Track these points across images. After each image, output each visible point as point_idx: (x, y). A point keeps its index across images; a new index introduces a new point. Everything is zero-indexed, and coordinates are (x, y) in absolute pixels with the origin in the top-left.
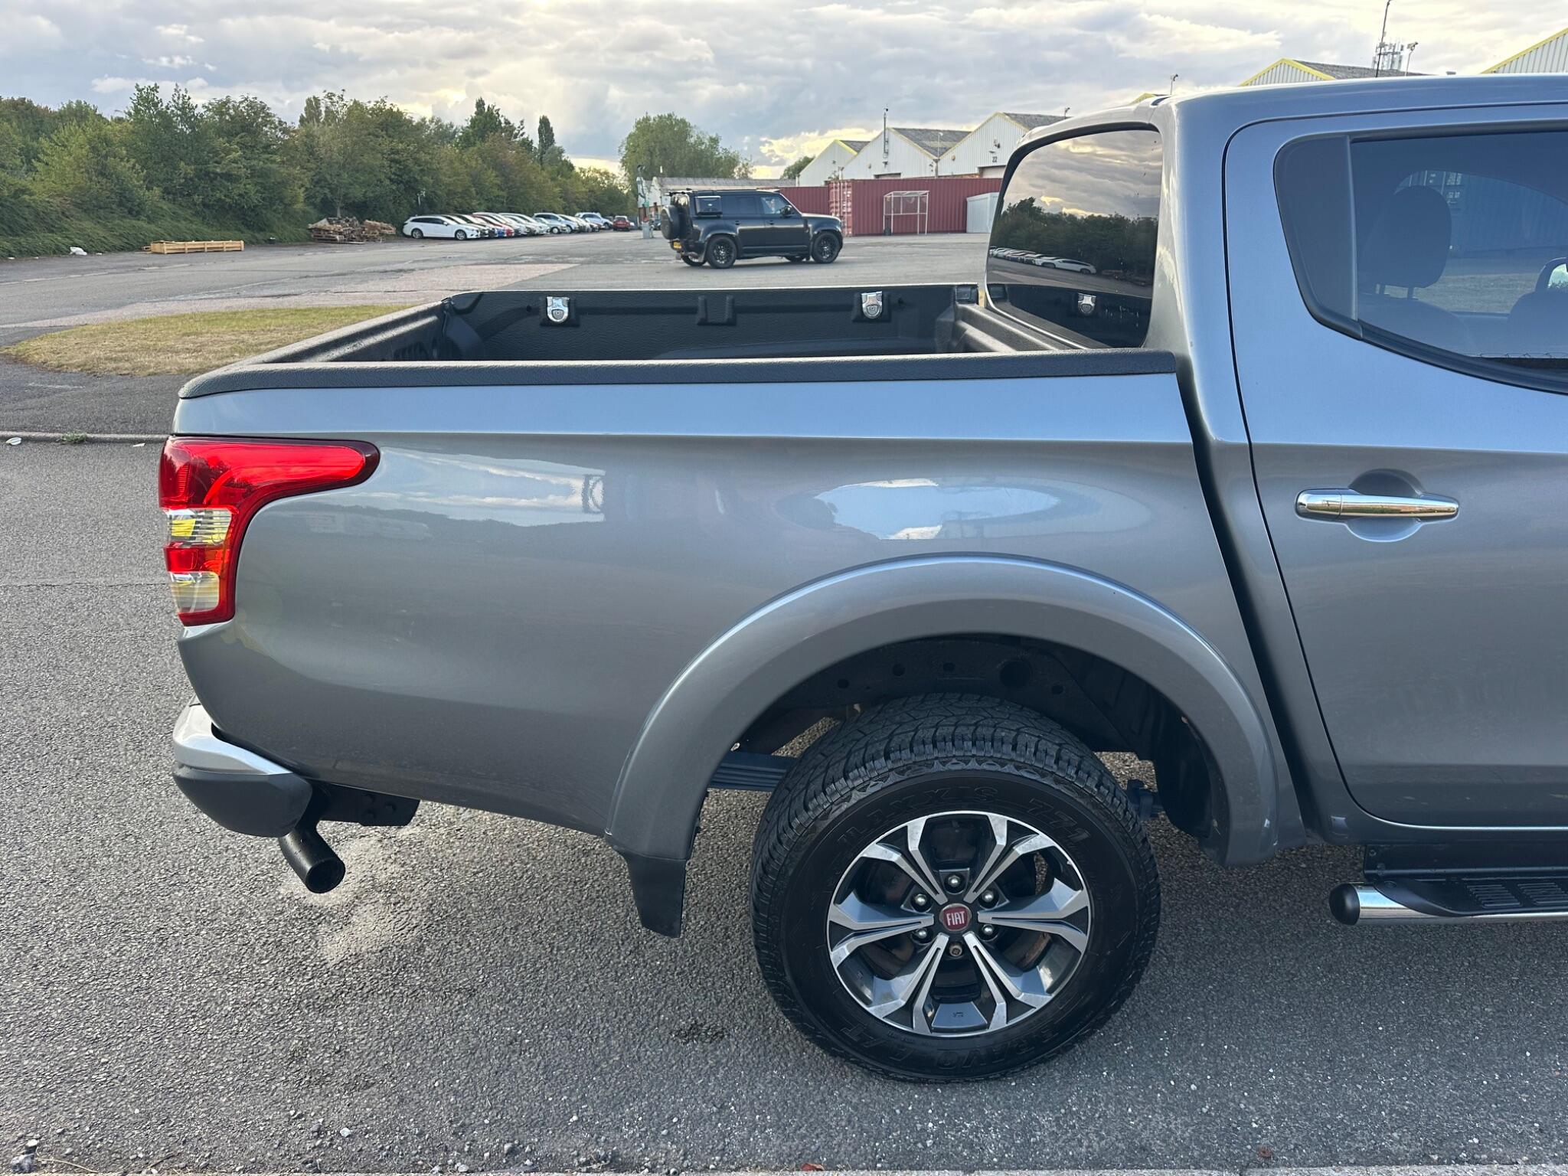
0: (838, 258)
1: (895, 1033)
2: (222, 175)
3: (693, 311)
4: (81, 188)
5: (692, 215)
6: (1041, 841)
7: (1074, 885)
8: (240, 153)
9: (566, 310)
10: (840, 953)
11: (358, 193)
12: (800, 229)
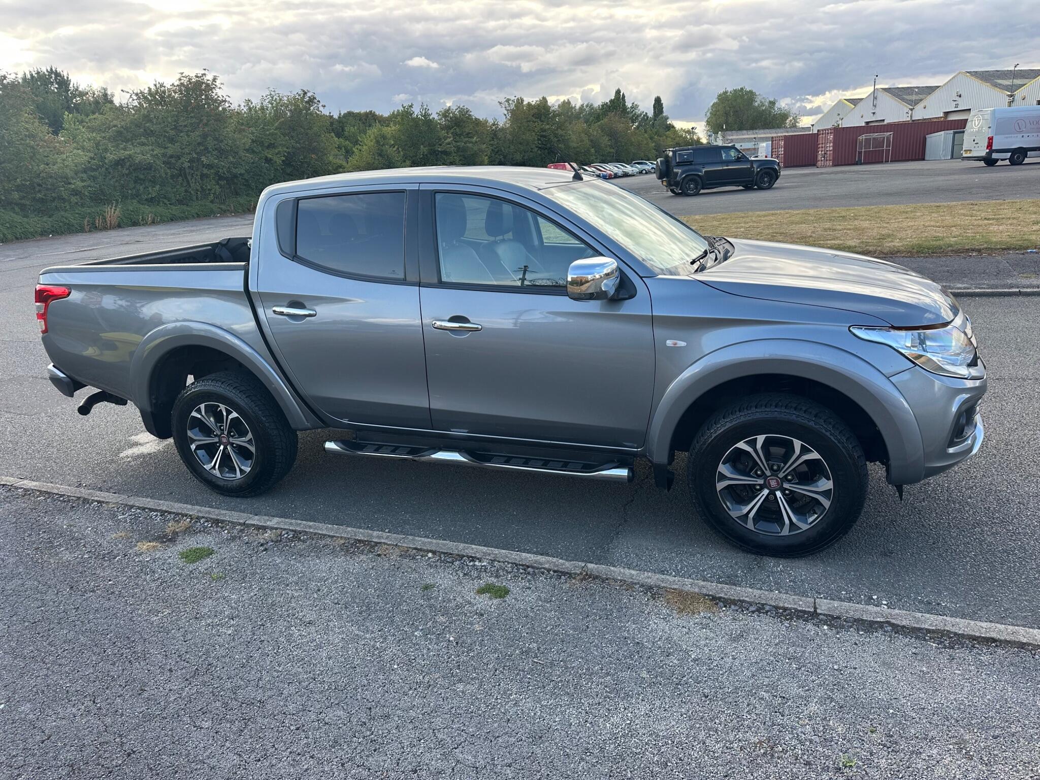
0: (774, 186)
1: (211, 475)
2: (442, 152)
4: (369, 163)
5: (674, 163)
6: (234, 414)
8: (452, 139)
10: (193, 446)
12: (747, 168)
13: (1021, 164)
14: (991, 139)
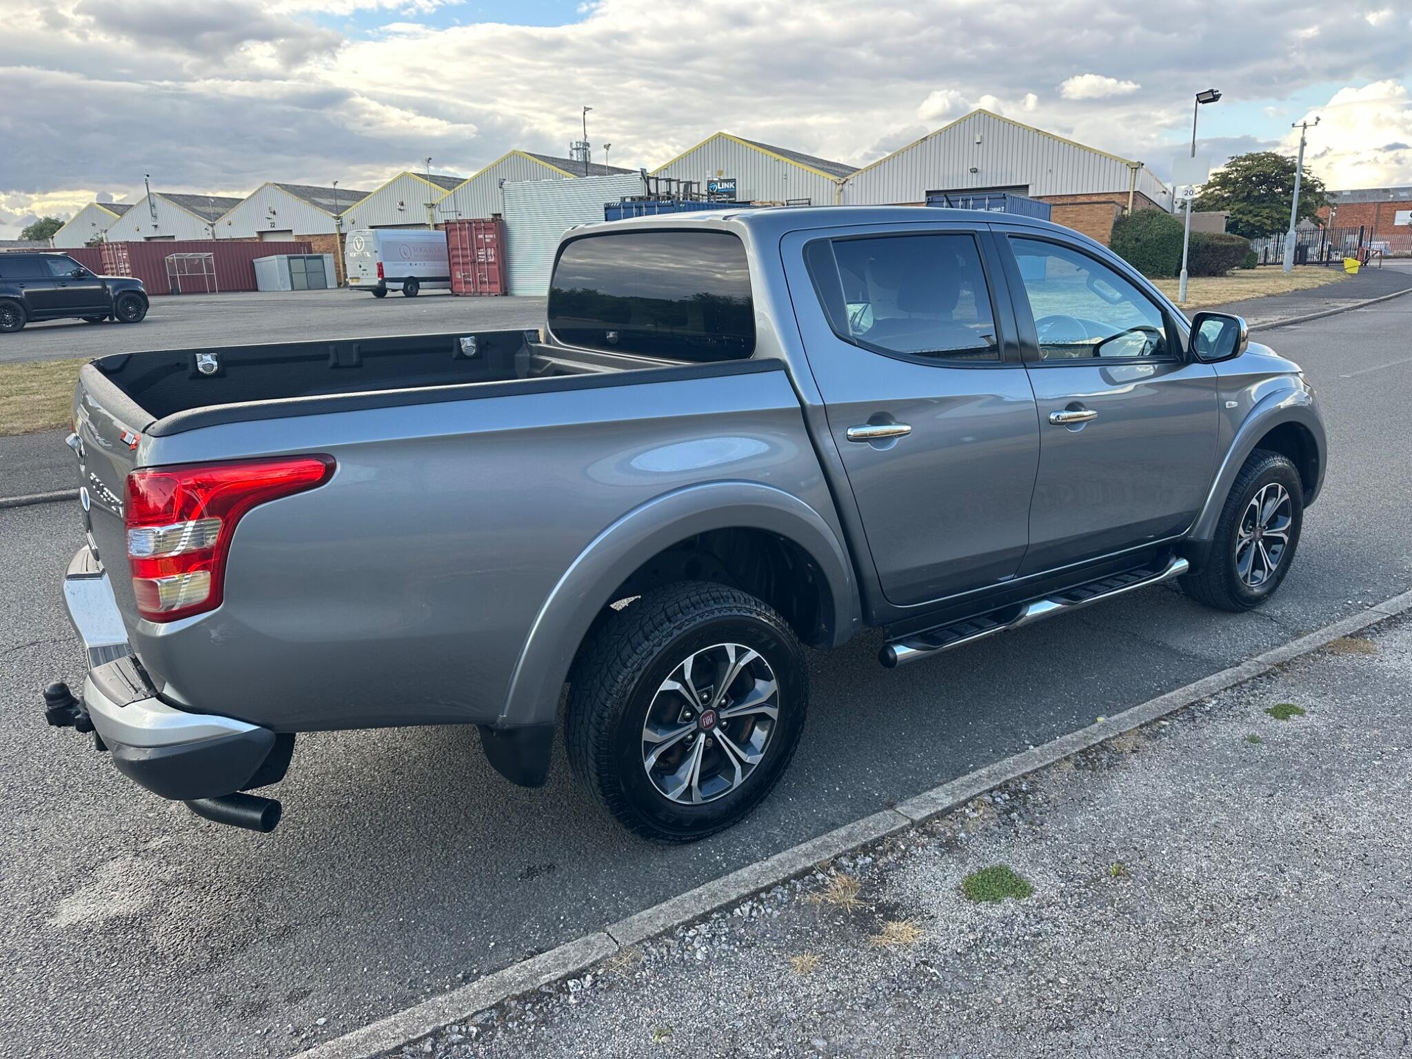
1: (684, 808)
3: (326, 357)
6: (753, 654)
7: (767, 678)
9: (215, 363)
10: (650, 762)
12: (98, 289)
13: (415, 295)
14: (380, 265)
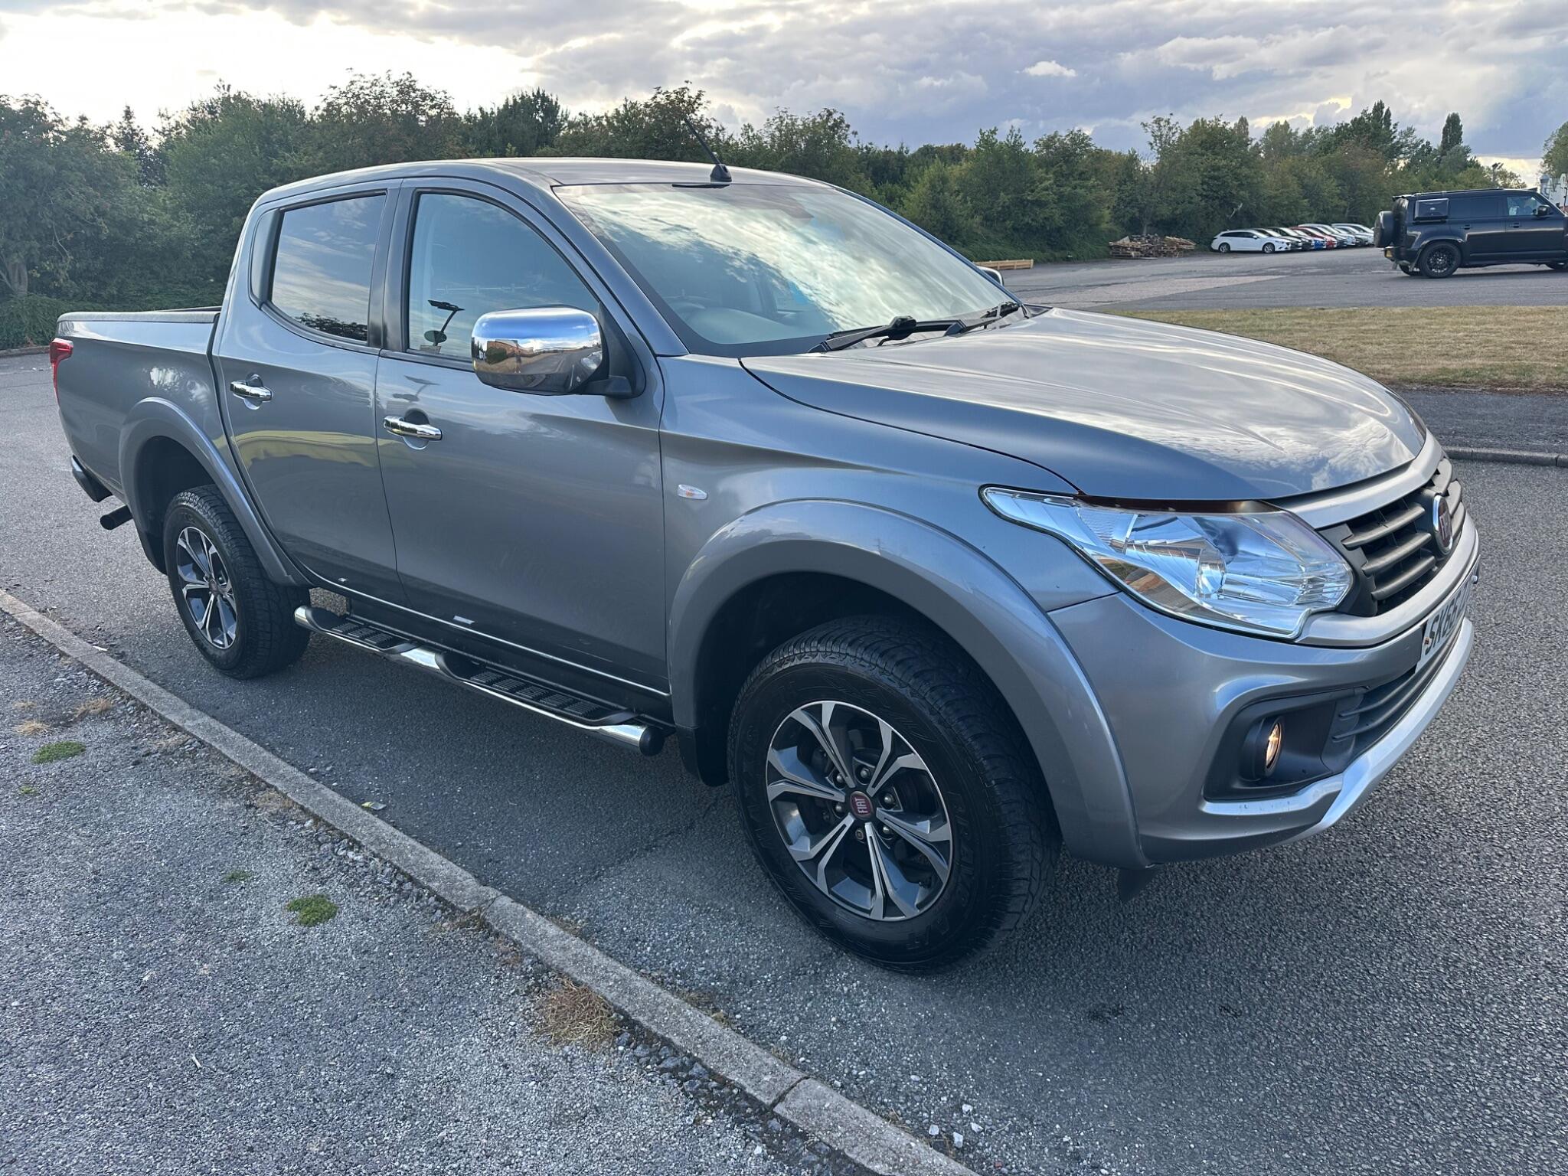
2: (1033, 203)
5: (1408, 220)
6: (214, 549)
8: (1051, 181)
10: (184, 591)
11: (1165, 211)
